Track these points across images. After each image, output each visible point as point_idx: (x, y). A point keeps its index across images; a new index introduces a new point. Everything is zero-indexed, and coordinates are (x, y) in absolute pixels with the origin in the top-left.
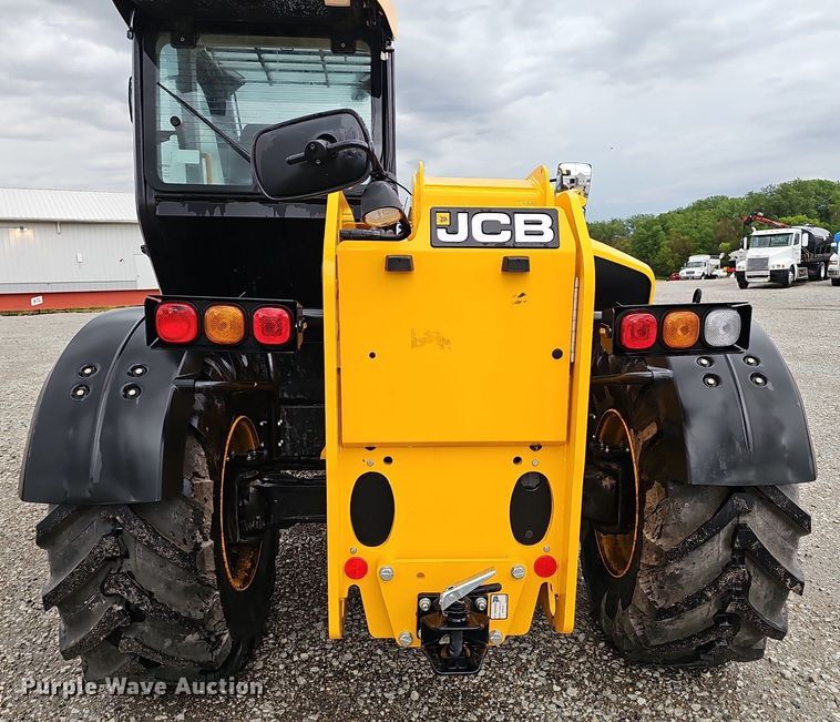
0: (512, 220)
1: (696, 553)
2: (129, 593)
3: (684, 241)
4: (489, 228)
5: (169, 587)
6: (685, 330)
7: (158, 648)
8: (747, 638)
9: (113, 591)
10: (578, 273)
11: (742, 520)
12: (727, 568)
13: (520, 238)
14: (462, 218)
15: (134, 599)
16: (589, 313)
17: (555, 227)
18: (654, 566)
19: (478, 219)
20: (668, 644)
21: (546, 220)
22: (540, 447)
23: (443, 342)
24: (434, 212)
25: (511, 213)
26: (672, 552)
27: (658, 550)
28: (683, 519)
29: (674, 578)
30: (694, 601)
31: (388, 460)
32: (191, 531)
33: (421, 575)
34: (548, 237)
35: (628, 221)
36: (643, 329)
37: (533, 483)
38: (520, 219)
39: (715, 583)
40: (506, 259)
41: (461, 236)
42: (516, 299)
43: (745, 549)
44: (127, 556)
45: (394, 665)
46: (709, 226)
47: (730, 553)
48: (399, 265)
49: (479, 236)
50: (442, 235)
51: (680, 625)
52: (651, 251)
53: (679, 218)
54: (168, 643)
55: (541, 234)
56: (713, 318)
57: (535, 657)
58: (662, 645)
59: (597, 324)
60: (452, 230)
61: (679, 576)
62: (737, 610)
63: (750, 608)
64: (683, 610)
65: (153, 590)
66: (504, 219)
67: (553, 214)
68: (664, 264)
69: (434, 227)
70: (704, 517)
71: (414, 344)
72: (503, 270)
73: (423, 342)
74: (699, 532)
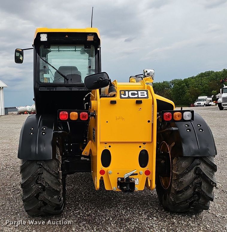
0: (138, 92)
1: (187, 175)
2: (43, 182)
3: (196, 90)
4: (133, 94)
5: (52, 182)
6: (178, 116)
7: (48, 199)
8: (203, 201)
9: (39, 182)
10: (153, 103)
11: (198, 166)
12: (195, 179)
13: (140, 96)
14: (127, 92)
15: (44, 184)
16: (156, 113)
17: (147, 94)
18: (176, 180)
19: (130, 93)
20: (181, 202)
21: (145, 92)
22: (145, 143)
23: (123, 119)
24: (120, 91)
25: (137, 91)
26: (180, 174)
27: (176, 175)
28: (183, 166)
29: (181, 182)
30: (187, 188)
31: (110, 146)
32: (57, 168)
33: (118, 173)
34: (146, 96)
35: (171, 82)
36: (169, 116)
37: (144, 153)
38: (139, 92)
39: (192, 183)
40: (137, 101)
41: (127, 96)
42: (139, 109)
43: (199, 174)
44: (42, 173)
45: (103, 214)
46: (207, 84)
47: (196, 175)
48: (113, 102)
49: (131, 96)
50: (123, 96)
51: (184, 196)
52: (181, 95)
53: (193, 80)
54: (50, 198)
55: (144, 95)
56: (185, 113)
57: (144, 213)
58: (179, 203)
59: (158, 115)
60: (125, 95)
61: (182, 182)
62: (198, 191)
63: (202, 190)
64: (184, 191)
65: (48, 182)
66: (136, 92)
67: (147, 91)
68: (187, 100)
69: (121, 94)
70: (188, 165)
71: (116, 119)
72: (136, 103)
73: (119, 119)
74: (187, 169)
